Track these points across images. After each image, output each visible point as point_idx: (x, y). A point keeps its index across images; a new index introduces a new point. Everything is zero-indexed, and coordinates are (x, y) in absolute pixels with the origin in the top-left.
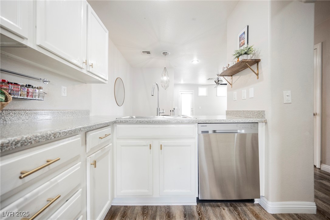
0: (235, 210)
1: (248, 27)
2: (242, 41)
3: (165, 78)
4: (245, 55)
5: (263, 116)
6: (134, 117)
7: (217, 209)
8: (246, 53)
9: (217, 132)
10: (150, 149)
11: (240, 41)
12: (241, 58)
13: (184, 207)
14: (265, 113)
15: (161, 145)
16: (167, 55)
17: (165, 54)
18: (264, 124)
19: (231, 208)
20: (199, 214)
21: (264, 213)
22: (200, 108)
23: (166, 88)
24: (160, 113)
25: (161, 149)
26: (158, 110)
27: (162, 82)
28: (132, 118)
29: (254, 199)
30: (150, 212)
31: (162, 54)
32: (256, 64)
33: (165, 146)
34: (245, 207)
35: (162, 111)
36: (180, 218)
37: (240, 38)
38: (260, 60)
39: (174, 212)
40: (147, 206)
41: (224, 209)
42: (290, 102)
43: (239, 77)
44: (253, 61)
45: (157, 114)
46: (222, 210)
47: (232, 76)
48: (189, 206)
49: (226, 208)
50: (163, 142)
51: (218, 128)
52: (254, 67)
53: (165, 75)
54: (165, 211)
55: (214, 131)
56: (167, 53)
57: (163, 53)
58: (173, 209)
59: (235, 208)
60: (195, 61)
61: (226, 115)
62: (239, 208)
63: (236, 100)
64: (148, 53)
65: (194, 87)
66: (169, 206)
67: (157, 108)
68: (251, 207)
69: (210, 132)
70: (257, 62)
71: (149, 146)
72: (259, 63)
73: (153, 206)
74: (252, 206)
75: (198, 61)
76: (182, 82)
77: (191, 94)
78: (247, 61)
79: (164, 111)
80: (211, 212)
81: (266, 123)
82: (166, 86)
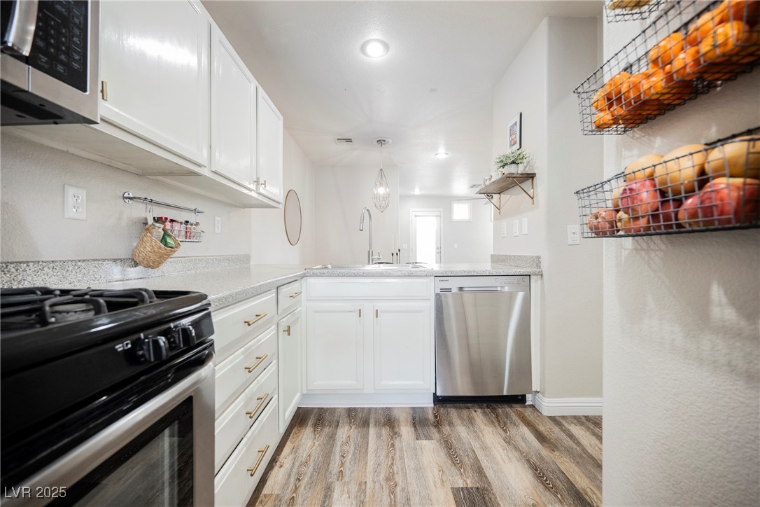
0: (492, 412)
1: (521, 115)
2: (513, 137)
3: (381, 191)
4: (513, 165)
5: (538, 265)
6: (329, 266)
7: (465, 412)
8: (513, 162)
9: (465, 289)
10: (360, 316)
11: (510, 136)
12: (507, 170)
13: (413, 409)
14: (541, 260)
15: (377, 311)
16: (384, 144)
17: (381, 142)
18: (540, 276)
19: (487, 410)
20: (436, 417)
21: (536, 415)
22: (456, 246)
23: (383, 208)
24: (373, 260)
25: (377, 317)
26: (370, 254)
27: (376, 197)
28: (326, 268)
29: (525, 395)
30: (360, 415)
31: (376, 143)
32: (530, 180)
33: (382, 312)
34: (509, 409)
35: (377, 257)
36: (407, 420)
37: (510, 130)
38: (535, 174)
39: (397, 415)
40: (355, 408)
41: (476, 411)
42: (577, 243)
43: (509, 196)
44: (524, 176)
45: (369, 261)
46: (473, 412)
47: (499, 193)
48: (420, 407)
49: (479, 410)
50: (380, 306)
51: (467, 283)
52: (527, 185)
53: (381, 184)
54: (382, 413)
55: (461, 289)
56: (384, 141)
57: (378, 141)
58: (395, 411)
59: (494, 411)
60: (442, 154)
61: (492, 262)
62: (500, 410)
63: (505, 235)
64: (349, 140)
65: (442, 201)
66: (389, 408)
67: (369, 252)
68: (519, 409)
69: (455, 290)
70: (531, 176)
71: (358, 312)
72: (535, 179)
73: (364, 408)
74: (521, 407)
75: (447, 154)
76: (417, 192)
77: (437, 216)
78: (514, 176)
79: (381, 256)
80: (455, 414)
81: (542, 275)
82: (383, 205)
